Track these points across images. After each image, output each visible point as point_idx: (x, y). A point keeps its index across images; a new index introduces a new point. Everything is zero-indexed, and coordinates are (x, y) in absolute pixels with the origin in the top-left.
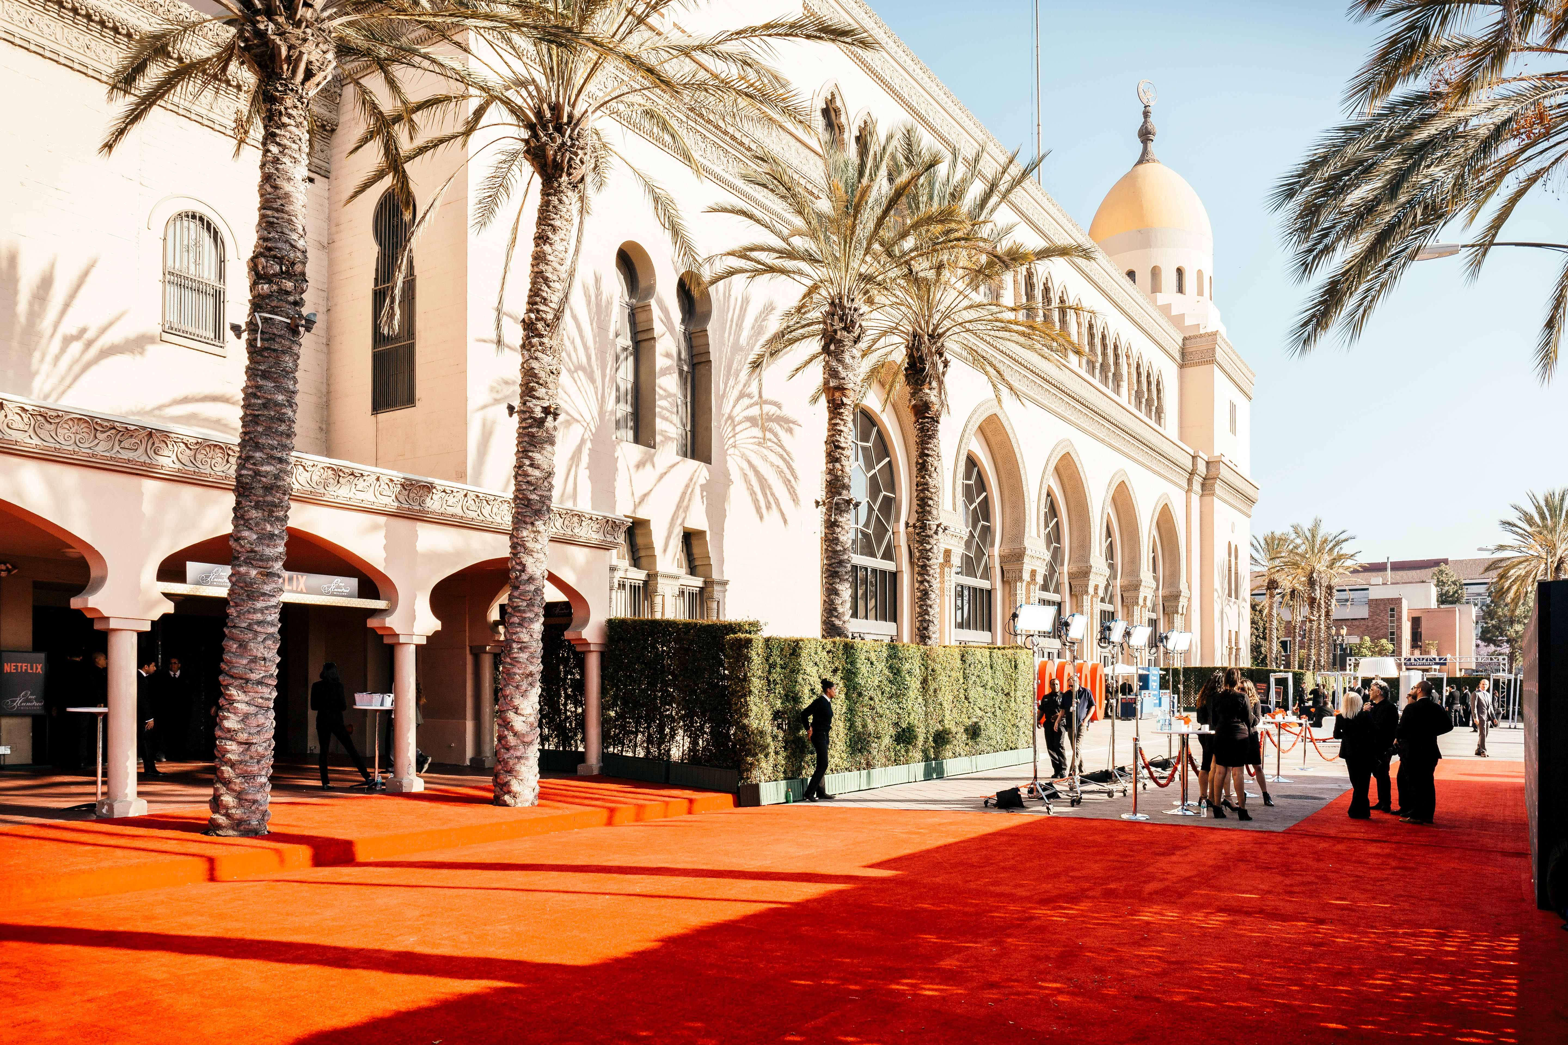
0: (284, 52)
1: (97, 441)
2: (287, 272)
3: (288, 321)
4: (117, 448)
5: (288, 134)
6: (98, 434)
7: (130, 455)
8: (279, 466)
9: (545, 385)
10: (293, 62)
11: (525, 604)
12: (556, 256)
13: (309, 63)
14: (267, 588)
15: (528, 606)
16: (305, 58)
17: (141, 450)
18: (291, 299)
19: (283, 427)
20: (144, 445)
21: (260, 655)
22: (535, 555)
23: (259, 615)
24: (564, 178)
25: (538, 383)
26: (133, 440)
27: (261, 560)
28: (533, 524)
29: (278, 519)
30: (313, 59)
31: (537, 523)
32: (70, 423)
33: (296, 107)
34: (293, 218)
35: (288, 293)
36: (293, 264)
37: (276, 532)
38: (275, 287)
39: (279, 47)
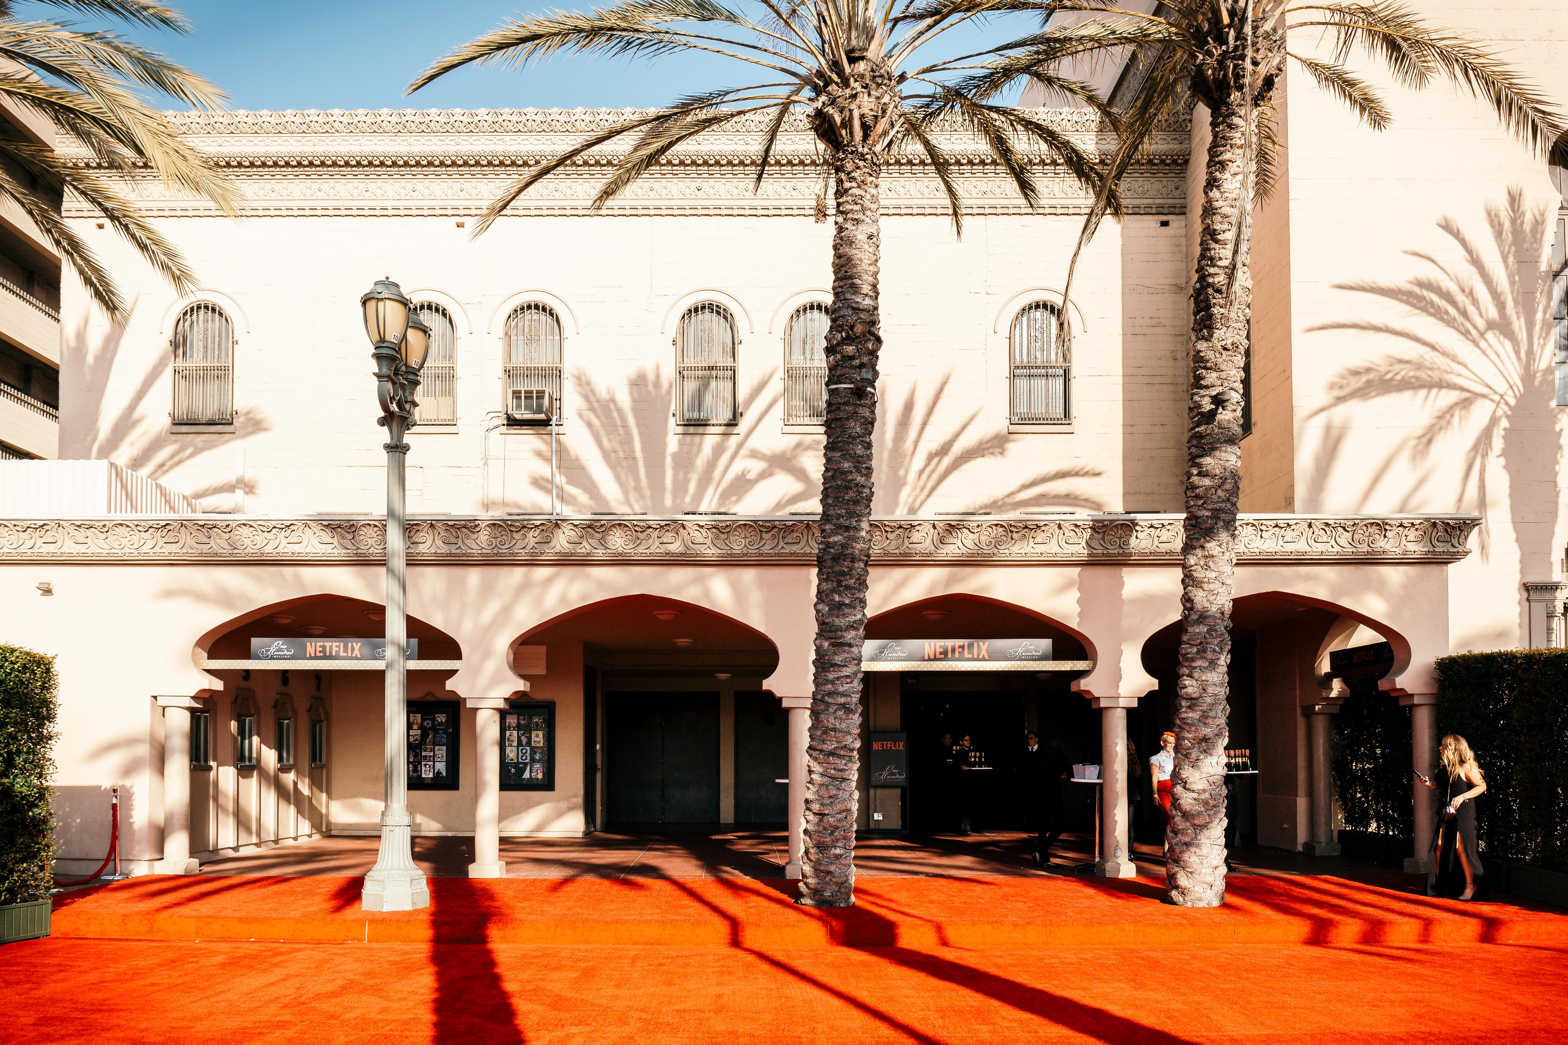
0: (838, 119)
1: (764, 542)
2: (848, 336)
3: (852, 386)
4: (781, 544)
5: (850, 199)
6: (764, 535)
7: (795, 548)
8: (846, 534)
9: (1216, 368)
10: (847, 124)
11: (1195, 650)
12: (1226, 199)
13: (862, 116)
14: (838, 659)
15: (1198, 652)
16: (856, 113)
17: (803, 543)
18: (857, 362)
19: (851, 494)
20: (805, 537)
21: (831, 726)
22: (1205, 586)
23: (830, 686)
24: (1235, 96)
25: (1206, 368)
26: (795, 534)
27: (830, 631)
28: (1203, 547)
29: (848, 588)
30: (865, 111)
31: (1208, 545)
32: (739, 530)
33: (858, 168)
34: (857, 281)
35: (852, 358)
36: (852, 327)
37: (847, 601)
38: (839, 356)
39: (832, 116)
